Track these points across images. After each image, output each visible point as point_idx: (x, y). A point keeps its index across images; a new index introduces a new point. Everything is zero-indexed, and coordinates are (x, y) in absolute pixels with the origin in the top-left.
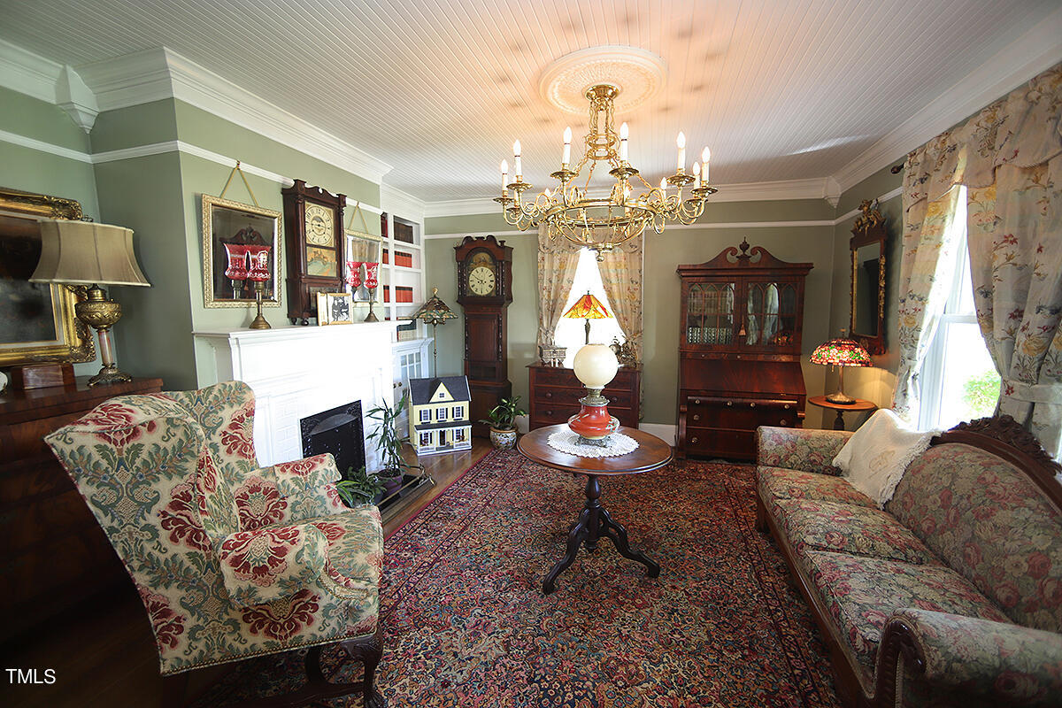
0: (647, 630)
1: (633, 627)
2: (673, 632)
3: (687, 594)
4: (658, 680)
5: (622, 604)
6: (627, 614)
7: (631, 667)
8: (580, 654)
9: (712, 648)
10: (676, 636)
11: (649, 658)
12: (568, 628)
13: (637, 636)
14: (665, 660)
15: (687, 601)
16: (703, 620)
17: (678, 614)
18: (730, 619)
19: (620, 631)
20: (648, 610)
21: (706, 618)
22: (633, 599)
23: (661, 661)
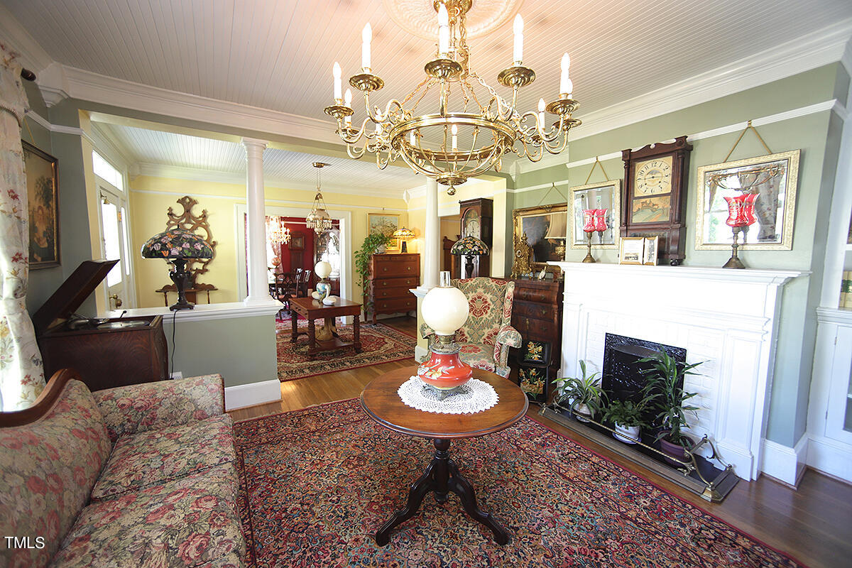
0: (355, 491)
1: (365, 487)
2: (338, 500)
3: (342, 542)
4: (334, 469)
5: (386, 498)
6: (376, 493)
7: (352, 466)
8: (381, 458)
9: (308, 504)
10: (335, 499)
11: (345, 476)
12: (400, 465)
13: (360, 484)
14: (336, 480)
15: (340, 534)
16: (321, 523)
17: (341, 516)
18: (297, 538)
19: (371, 480)
20: (365, 505)
21: (318, 526)
22: (381, 507)
23: (338, 478)
